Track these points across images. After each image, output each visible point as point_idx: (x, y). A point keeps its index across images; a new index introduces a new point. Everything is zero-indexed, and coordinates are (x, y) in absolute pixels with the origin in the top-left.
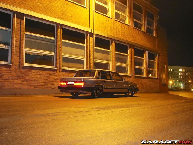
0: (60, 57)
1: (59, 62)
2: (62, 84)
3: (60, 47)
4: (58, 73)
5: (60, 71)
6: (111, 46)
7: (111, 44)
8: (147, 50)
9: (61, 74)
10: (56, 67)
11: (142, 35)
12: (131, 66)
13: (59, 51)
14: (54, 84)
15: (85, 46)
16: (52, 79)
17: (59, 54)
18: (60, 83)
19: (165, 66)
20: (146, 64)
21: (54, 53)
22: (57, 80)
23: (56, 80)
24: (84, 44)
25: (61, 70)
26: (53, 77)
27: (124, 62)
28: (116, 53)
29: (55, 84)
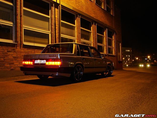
0: (20, 29)
1: (19, 35)
2: (27, 63)
3: (21, 16)
4: (18, 49)
5: (20, 47)
6: (76, 21)
7: (76, 18)
8: (107, 28)
9: (22, 50)
10: (16, 41)
11: (102, 12)
12: (94, 43)
13: (19, 21)
14: (13, 64)
15: (49, 18)
16: (11, 57)
17: (19, 25)
18: (23, 62)
19: (120, 44)
20: (106, 41)
21: (12, 24)
22: (18, 58)
23: (16, 58)
24: (49, 15)
25: (22, 46)
26: (12, 55)
27: (88, 38)
28: (81, 29)
29: (15, 63)
